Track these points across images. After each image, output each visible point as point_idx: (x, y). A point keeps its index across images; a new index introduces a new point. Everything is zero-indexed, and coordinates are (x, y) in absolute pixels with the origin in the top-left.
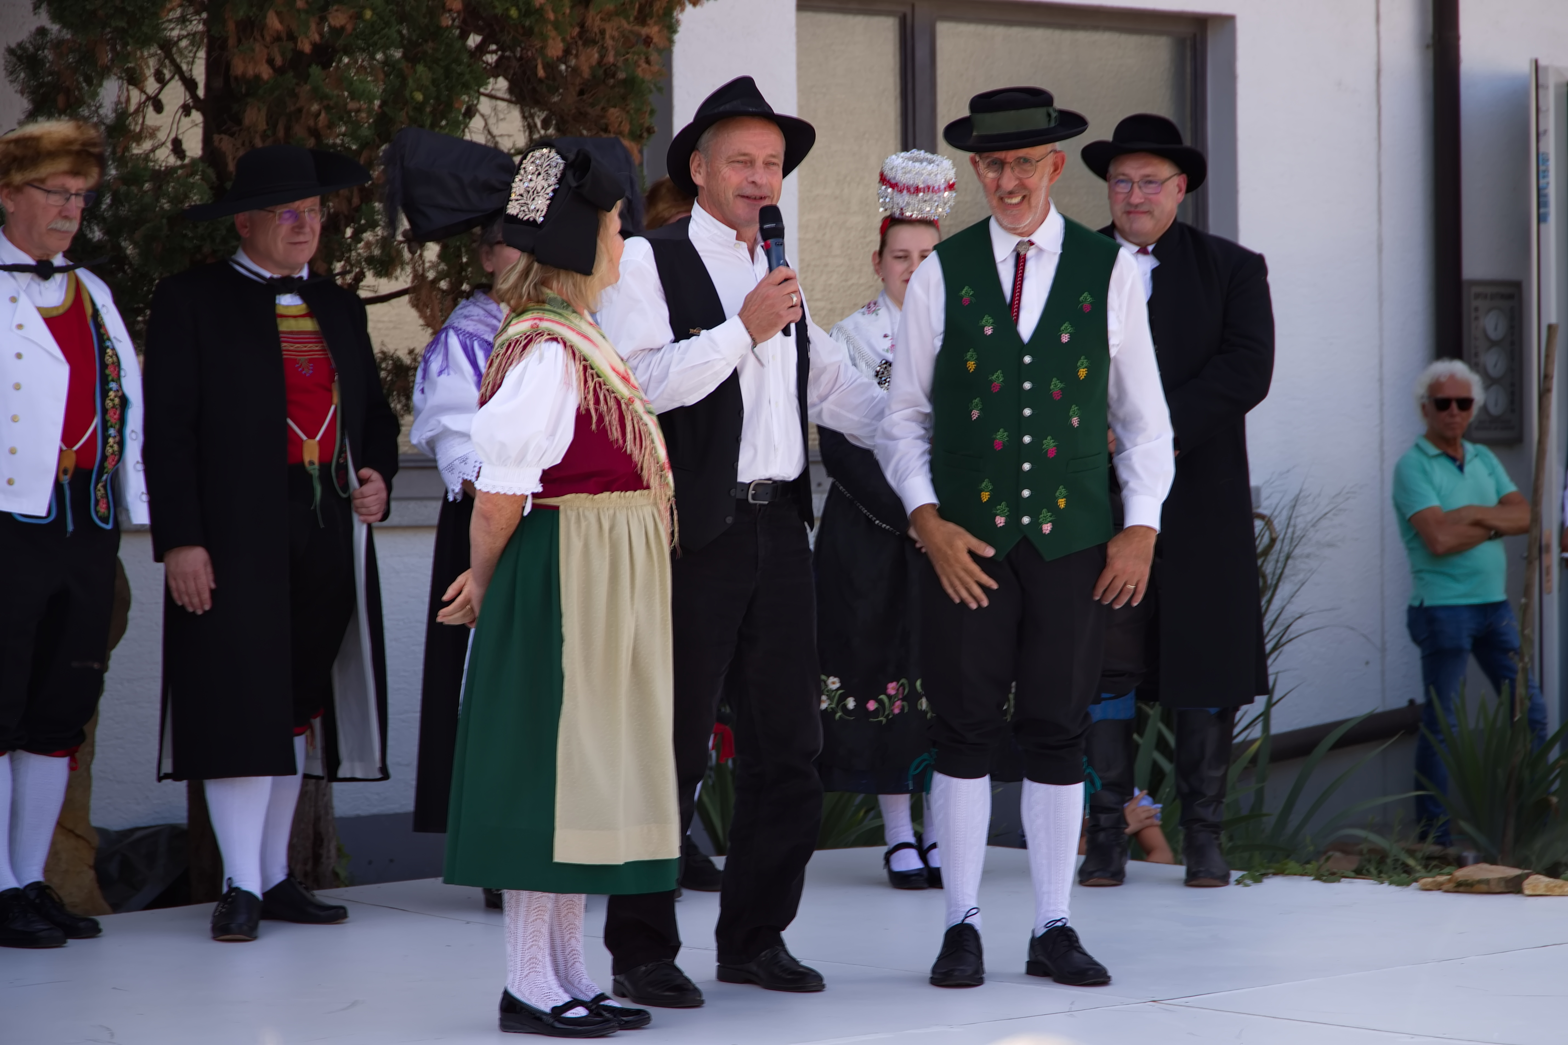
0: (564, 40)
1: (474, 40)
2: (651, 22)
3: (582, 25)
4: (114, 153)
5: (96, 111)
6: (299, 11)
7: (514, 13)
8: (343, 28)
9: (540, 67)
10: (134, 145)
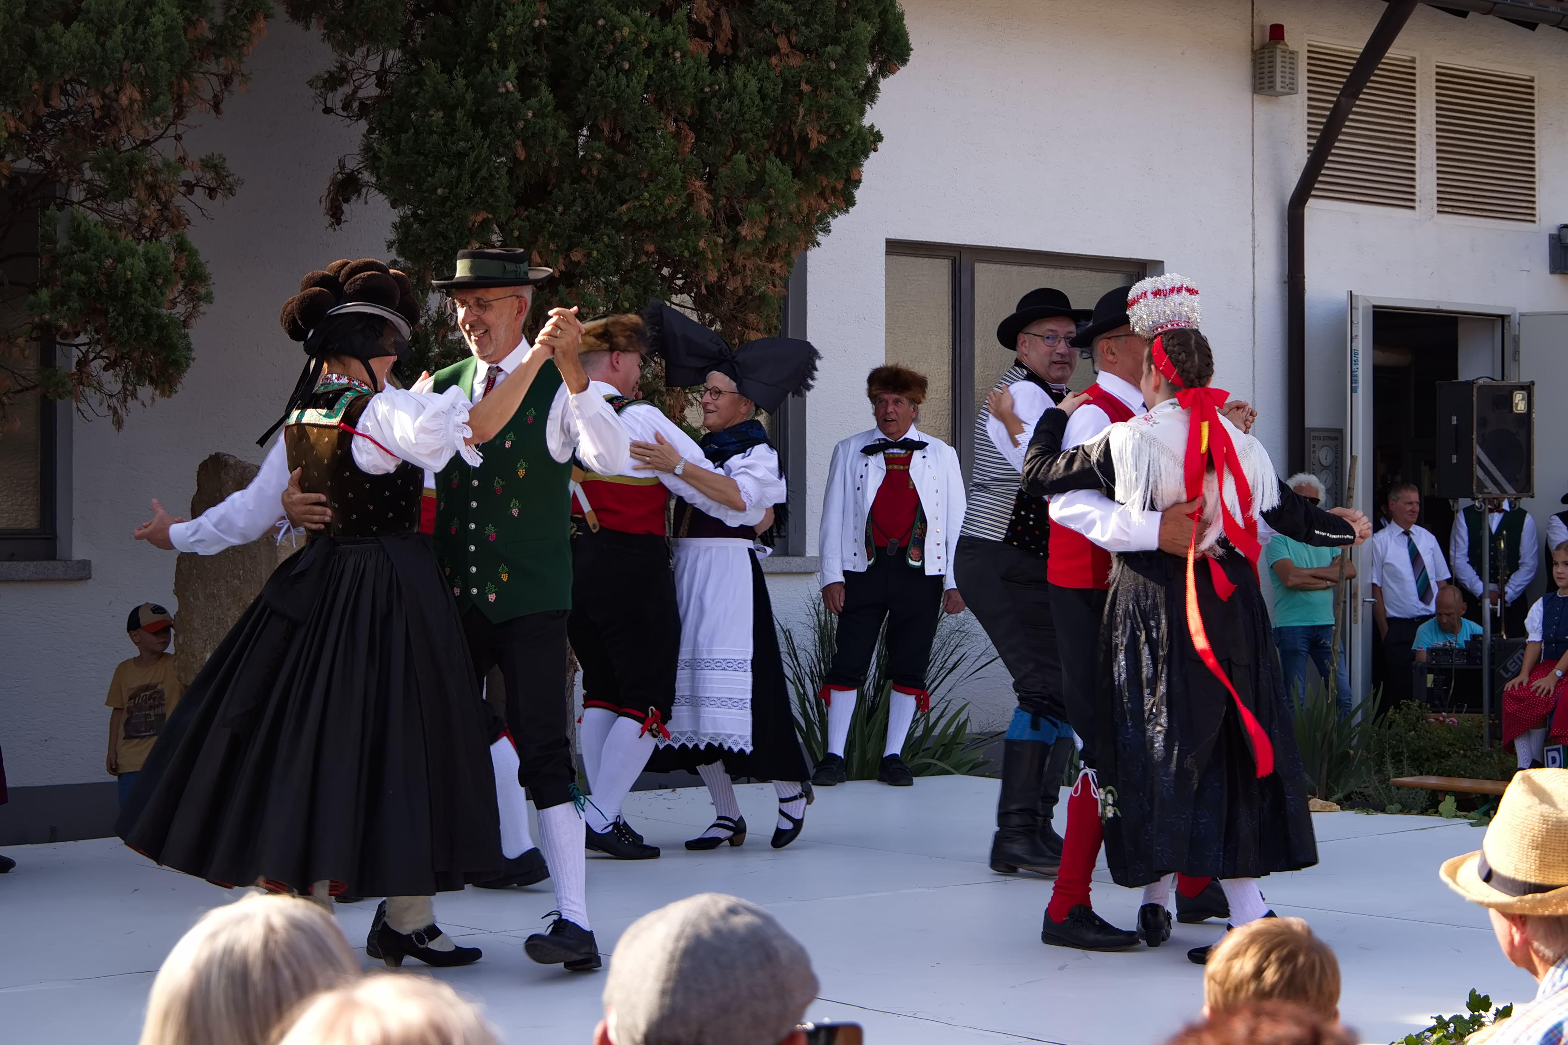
0: (719, 271)
1: (665, 271)
2: (776, 260)
3: (731, 261)
4: (436, 339)
5: (427, 312)
6: (551, 250)
7: (686, 254)
8: (579, 261)
9: (703, 287)
10: (450, 333)
